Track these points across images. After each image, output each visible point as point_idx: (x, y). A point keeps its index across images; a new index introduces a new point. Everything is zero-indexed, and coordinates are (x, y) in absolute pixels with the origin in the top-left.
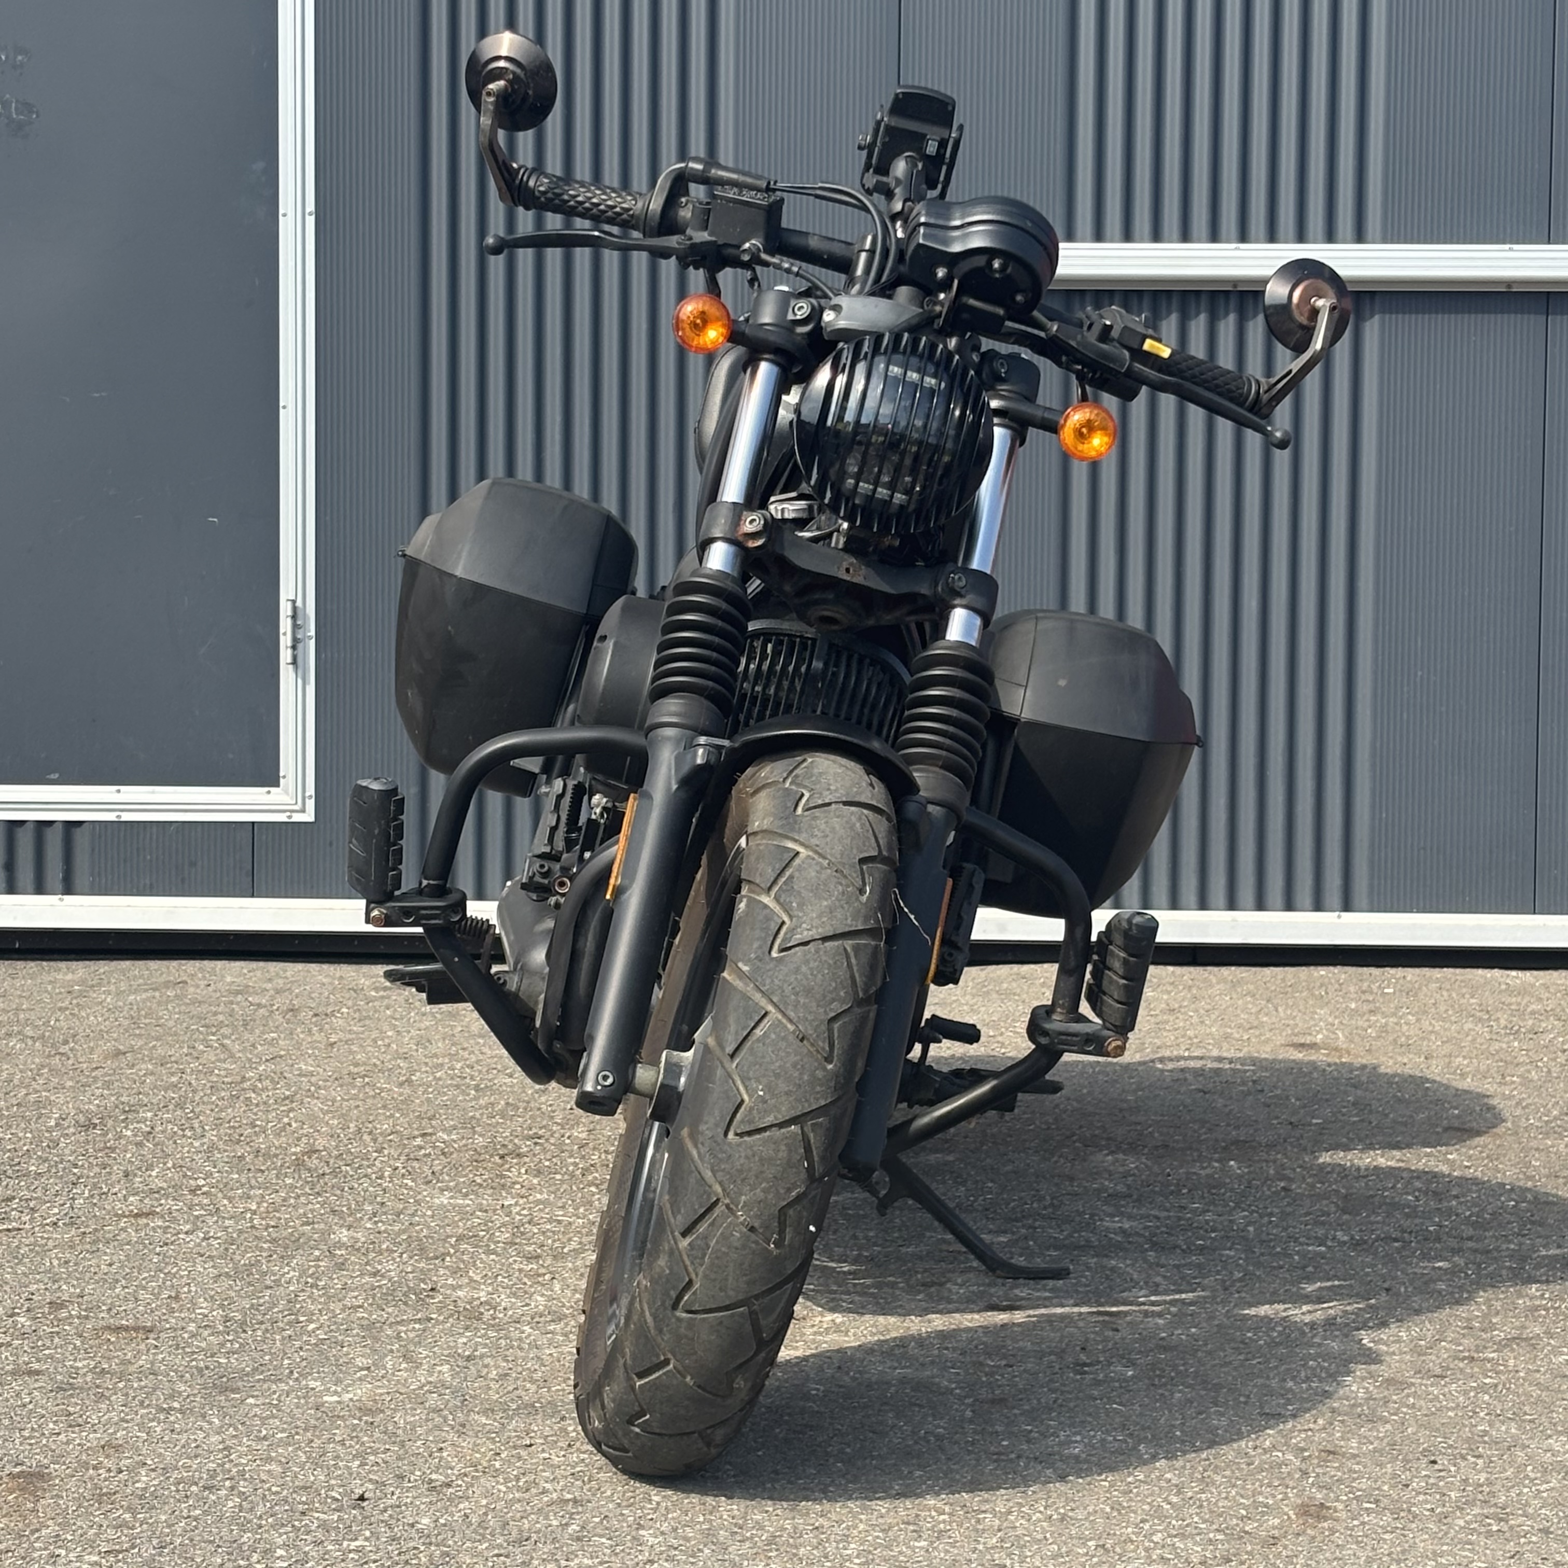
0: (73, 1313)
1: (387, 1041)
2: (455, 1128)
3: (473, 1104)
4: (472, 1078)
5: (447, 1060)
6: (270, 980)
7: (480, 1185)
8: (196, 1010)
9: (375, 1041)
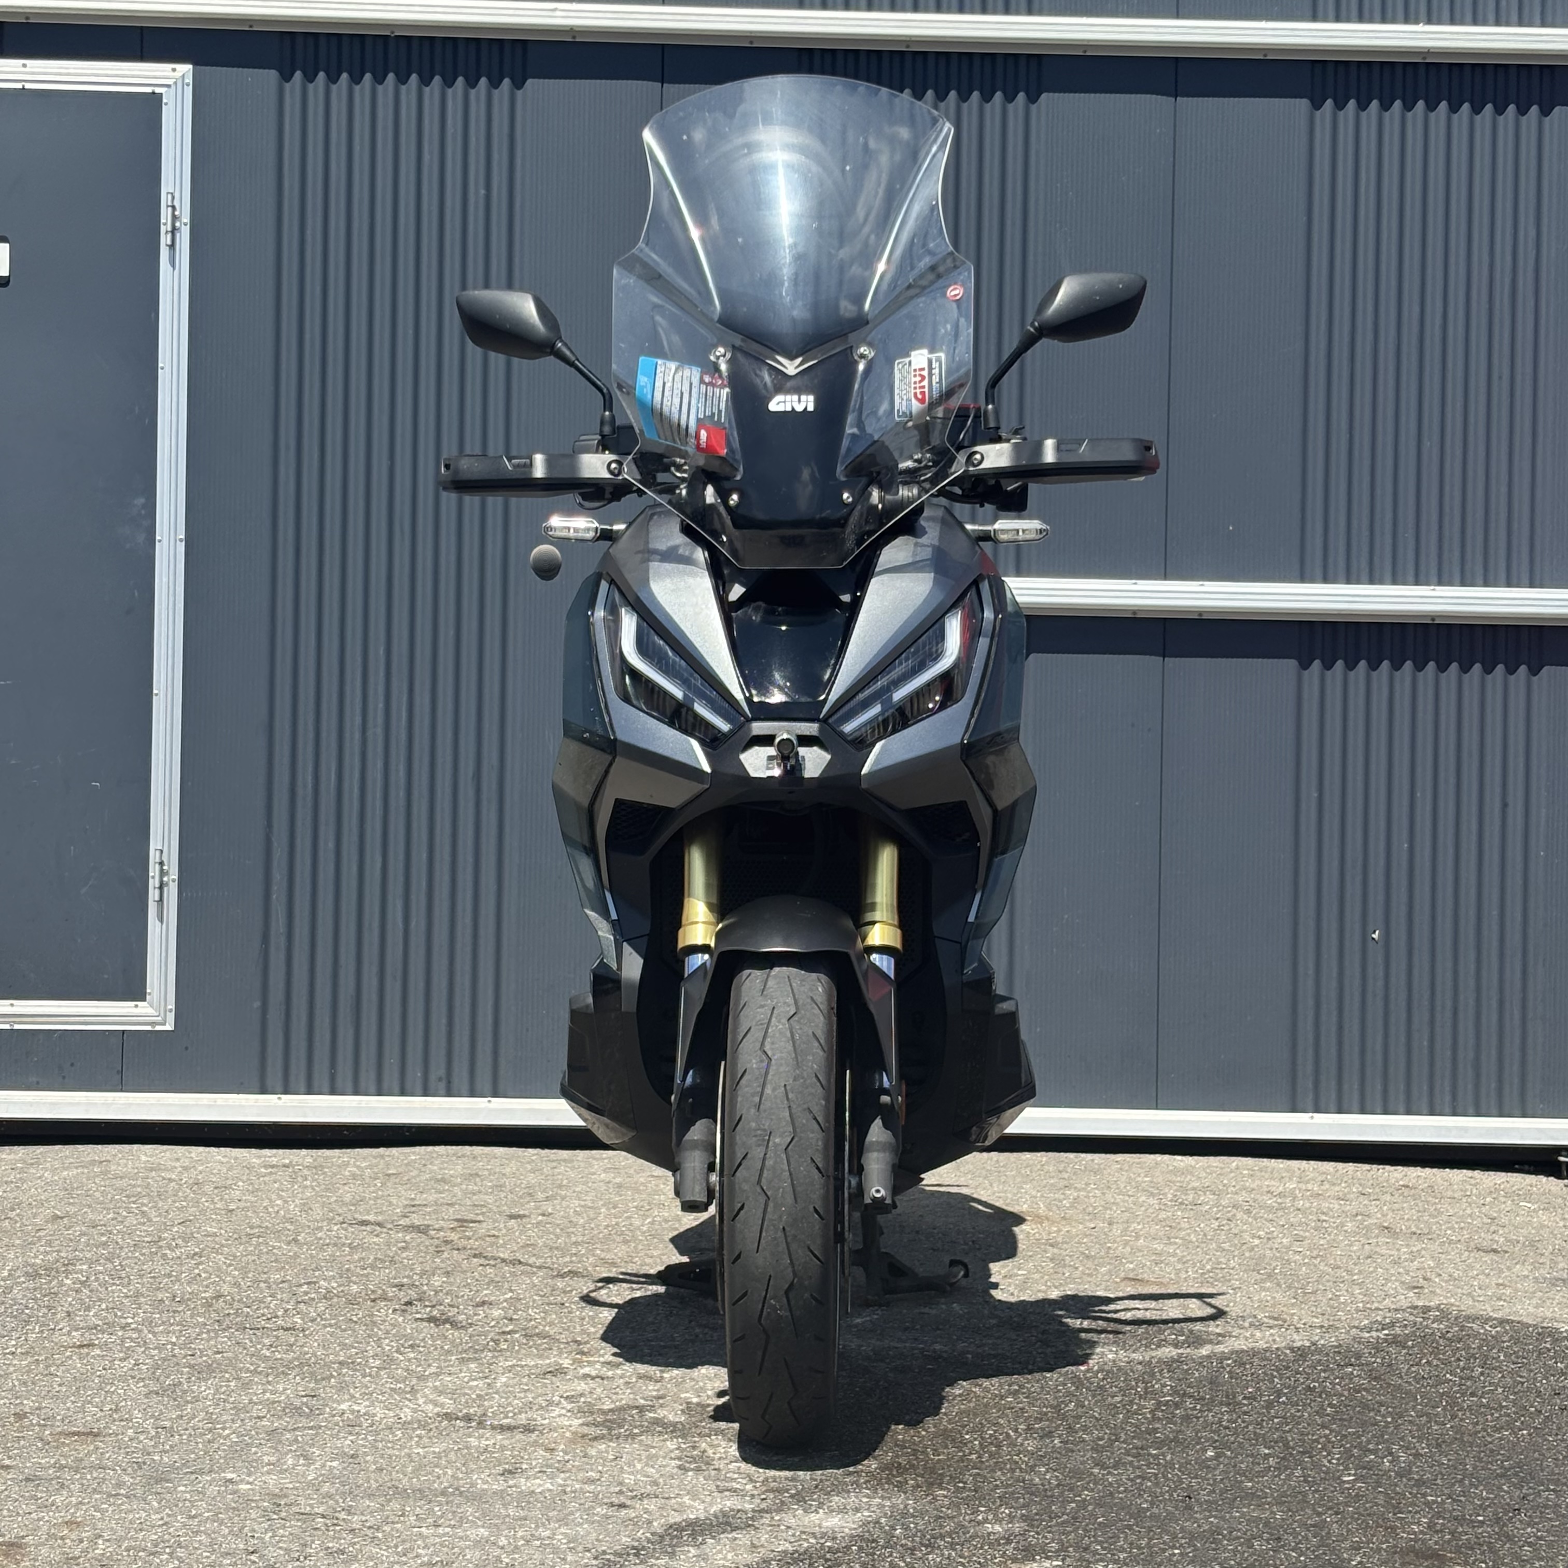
0: (34, 1422)
1: (276, 1209)
2: (334, 1277)
3: (348, 1258)
4: (346, 1238)
5: (325, 1223)
6: (178, 1160)
7: (356, 1322)
8: (119, 1183)
9: (265, 1208)
